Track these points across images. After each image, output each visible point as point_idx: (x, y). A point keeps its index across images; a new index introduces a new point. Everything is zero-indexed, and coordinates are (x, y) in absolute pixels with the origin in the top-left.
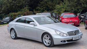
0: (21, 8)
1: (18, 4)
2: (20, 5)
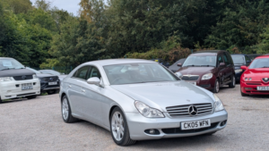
0: (160, 39)
2: (154, 29)
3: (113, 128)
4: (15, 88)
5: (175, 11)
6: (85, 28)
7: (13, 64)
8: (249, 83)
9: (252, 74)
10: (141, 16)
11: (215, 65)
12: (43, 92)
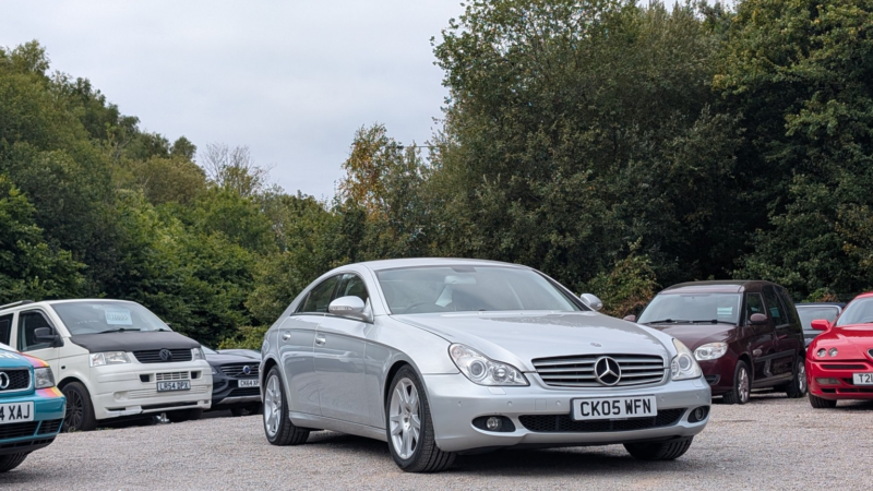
1: (562, 232)
2: (570, 239)
3: (393, 427)
4: (138, 384)
5: (634, 183)
6: (359, 235)
7: (133, 315)
8: (829, 364)
9: (842, 340)
10: (530, 199)
11: (737, 320)
12: (219, 409)
